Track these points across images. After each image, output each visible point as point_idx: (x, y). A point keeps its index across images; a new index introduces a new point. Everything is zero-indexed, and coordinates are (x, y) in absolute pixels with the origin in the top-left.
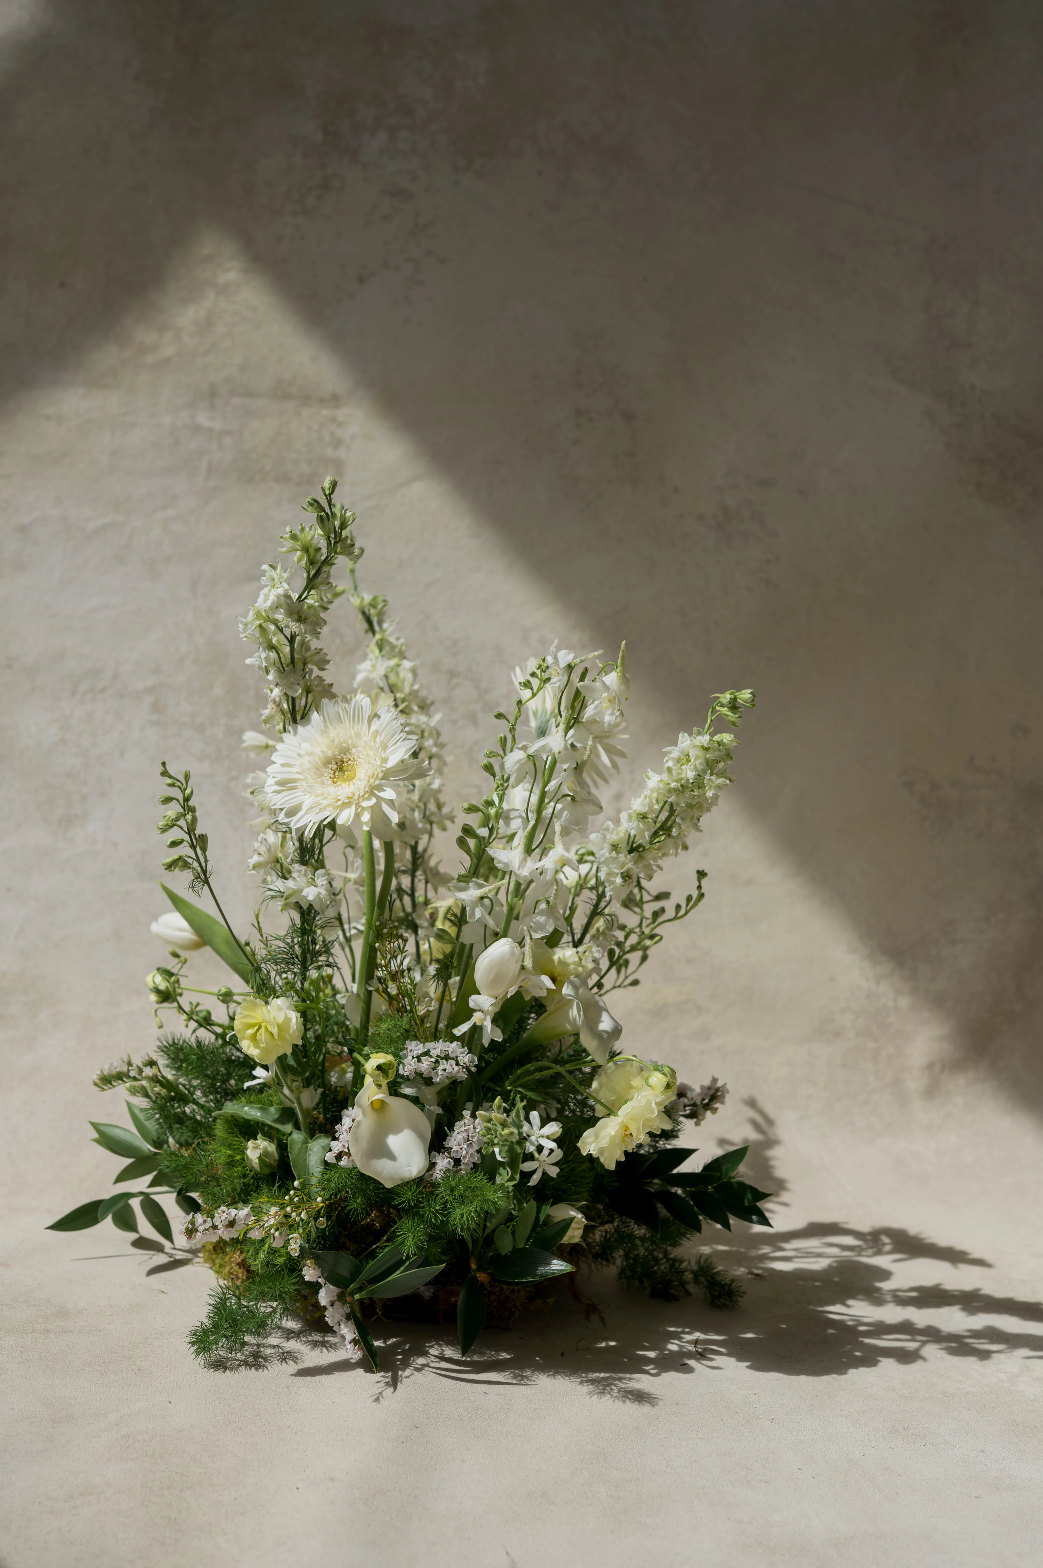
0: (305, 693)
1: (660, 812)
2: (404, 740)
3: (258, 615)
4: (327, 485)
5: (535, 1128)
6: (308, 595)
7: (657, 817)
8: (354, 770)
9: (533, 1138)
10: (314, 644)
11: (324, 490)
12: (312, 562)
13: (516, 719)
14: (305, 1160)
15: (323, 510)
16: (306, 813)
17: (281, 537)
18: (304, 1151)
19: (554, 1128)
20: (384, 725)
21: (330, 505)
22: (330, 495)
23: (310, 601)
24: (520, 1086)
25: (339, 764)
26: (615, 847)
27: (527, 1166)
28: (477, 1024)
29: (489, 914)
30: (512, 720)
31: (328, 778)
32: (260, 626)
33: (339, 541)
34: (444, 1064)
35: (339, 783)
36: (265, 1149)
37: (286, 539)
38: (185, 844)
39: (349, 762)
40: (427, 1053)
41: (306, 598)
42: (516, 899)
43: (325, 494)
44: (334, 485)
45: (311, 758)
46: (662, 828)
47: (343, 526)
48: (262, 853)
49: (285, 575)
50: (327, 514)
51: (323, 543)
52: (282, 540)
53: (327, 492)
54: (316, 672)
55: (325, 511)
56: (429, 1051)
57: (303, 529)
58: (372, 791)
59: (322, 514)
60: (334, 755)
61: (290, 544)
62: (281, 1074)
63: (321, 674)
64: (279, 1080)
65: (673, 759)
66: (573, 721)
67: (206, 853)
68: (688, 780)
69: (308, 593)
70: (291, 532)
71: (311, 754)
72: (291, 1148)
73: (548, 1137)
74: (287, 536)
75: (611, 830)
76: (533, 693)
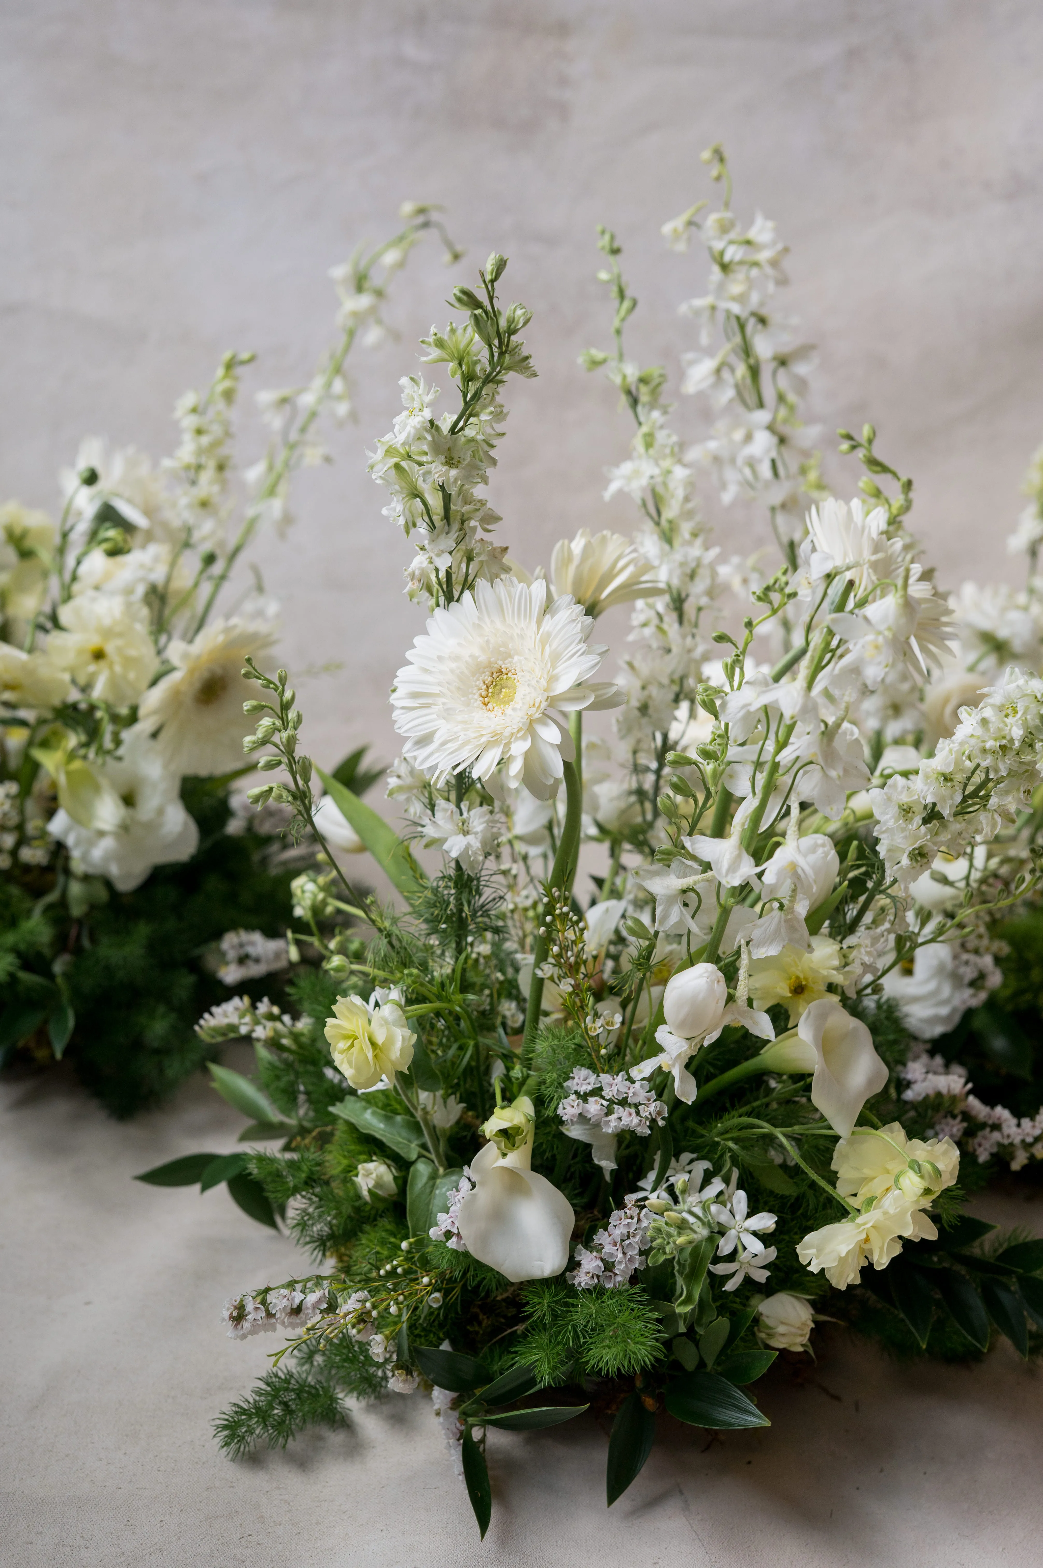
0: (465, 559)
1: (973, 772)
2: (582, 654)
3: (390, 451)
4: (489, 267)
5: (738, 1217)
6: (465, 425)
7: (969, 779)
8: (514, 688)
9: (733, 1232)
10: (479, 491)
11: (482, 275)
12: (469, 378)
13: (747, 644)
14: (428, 1204)
15: (478, 305)
16: (437, 750)
17: (423, 342)
18: (428, 1190)
19: (766, 1221)
20: (559, 627)
21: (491, 298)
22: (492, 281)
23: (469, 432)
24: (732, 1139)
25: (495, 675)
26: (906, 811)
27: (721, 1269)
28: (664, 1069)
29: (693, 917)
30: (741, 646)
31: (476, 696)
32: (397, 466)
33: (506, 352)
34: (619, 1110)
35: (490, 706)
36: (379, 1177)
37: (429, 344)
38: (283, 766)
39: (510, 674)
40: (597, 1092)
41: (462, 429)
42: (732, 900)
43: (484, 281)
44: (501, 266)
45: (453, 665)
46: (974, 794)
47: (512, 331)
48: (402, 774)
49: (428, 399)
50: (486, 312)
51: (484, 354)
52: (424, 346)
53: (488, 277)
54: (480, 534)
55: (482, 308)
56: (601, 1089)
57: (453, 331)
58: (530, 729)
59: (478, 312)
60: (490, 663)
61: (435, 353)
62: (401, 1088)
63: (487, 537)
64: (398, 1094)
65: (993, 706)
66: (828, 656)
67: (310, 784)
68: (1012, 741)
69: (467, 420)
70: (436, 334)
71: (456, 658)
72: (412, 1185)
73: (755, 1234)
74: (431, 339)
75: (899, 789)
76: (773, 608)
